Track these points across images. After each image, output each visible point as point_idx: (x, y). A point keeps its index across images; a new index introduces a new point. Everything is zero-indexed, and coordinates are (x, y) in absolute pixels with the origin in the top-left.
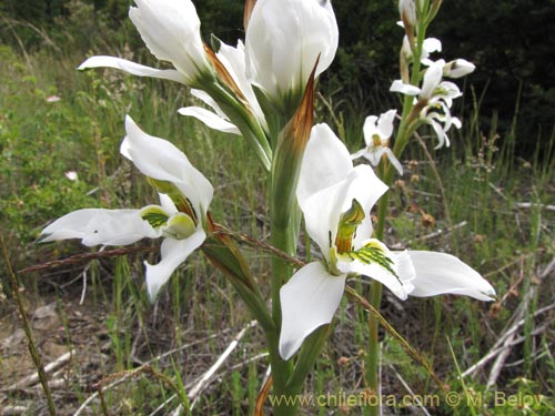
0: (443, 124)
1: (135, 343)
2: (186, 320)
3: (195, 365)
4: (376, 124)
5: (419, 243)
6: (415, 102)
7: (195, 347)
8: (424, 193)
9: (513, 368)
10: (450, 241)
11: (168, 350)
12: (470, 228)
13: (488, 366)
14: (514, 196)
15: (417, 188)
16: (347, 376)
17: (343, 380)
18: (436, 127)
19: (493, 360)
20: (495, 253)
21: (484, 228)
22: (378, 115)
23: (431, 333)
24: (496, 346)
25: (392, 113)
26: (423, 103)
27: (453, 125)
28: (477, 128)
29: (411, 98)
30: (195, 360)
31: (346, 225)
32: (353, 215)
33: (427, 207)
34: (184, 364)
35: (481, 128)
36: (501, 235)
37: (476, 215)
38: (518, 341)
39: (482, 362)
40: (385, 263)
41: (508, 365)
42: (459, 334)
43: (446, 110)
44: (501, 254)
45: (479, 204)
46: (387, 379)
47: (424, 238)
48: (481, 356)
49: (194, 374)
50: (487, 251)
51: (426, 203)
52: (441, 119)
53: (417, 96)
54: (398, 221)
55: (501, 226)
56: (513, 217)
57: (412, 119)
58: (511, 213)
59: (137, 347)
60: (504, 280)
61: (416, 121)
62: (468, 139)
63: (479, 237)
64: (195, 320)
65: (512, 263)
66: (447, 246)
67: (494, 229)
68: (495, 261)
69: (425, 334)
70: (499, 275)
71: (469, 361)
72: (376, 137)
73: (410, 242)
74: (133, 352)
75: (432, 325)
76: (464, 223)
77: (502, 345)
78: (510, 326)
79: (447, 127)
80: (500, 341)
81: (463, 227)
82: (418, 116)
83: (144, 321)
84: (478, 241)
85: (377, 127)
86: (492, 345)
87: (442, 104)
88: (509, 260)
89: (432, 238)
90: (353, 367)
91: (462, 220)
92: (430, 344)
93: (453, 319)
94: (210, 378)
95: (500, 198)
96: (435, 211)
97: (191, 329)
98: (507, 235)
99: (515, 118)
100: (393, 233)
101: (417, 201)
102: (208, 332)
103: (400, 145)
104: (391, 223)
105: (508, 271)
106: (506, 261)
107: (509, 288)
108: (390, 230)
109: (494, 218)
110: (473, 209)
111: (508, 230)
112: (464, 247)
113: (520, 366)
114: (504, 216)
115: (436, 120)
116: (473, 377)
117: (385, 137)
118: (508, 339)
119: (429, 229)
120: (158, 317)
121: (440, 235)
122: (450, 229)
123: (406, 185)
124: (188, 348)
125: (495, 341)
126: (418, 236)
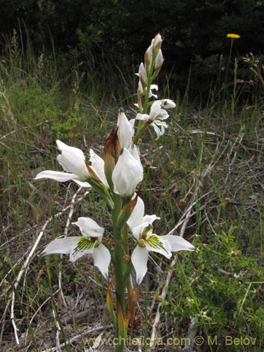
13: (179, 228)
24: (182, 218)
38: (193, 214)
39: (176, 227)
41: (188, 227)
52: (159, 124)
60: (185, 183)
77: (185, 217)
78: (189, 206)
80: (184, 215)
94: (32, 255)
113: (194, 226)
115: (156, 124)
118: (188, 214)
125: (181, 214)
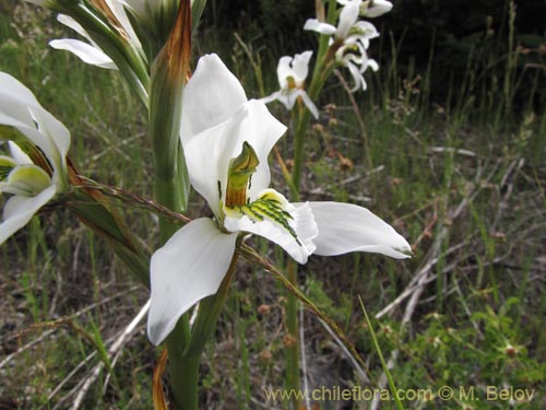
0: (359, 66)
1: (55, 300)
2: (107, 272)
3: (118, 318)
4: (291, 65)
5: (338, 187)
6: (331, 42)
7: (117, 300)
8: (343, 139)
9: (426, 305)
10: (368, 185)
11: (90, 304)
12: (387, 172)
13: (404, 304)
14: (429, 140)
15: (335, 134)
16: (270, 320)
17: (267, 324)
18: (353, 69)
19: (409, 297)
20: (411, 196)
21: (401, 172)
22: (293, 56)
23: (351, 275)
24: (411, 284)
25: (308, 54)
26: (339, 43)
27: (370, 68)
28: (395, 74)
29: (327, 37)
30: (118, 313)
31: (237, 174)
32: (245, 162)
33: (346, 152)
34: (106, 318)
35: (398, 74)
36: (416, 179)
37: (393, 159)
38: (431, 279)
39: (398, 301)
40: (282, 219)
41: (422, 302)
42: (377, 275)
43: (362, 51)
44: (417, 196)
45: (396, 149)
46: (309, 321)
47: (343, 182)
48: (398, 295)
49: (117, 327)
50: (403, 193)
51: (345, 148)
52: (358, 61)
53: (333, 36)
54: (317, 166)
55: (416, 170)
56: (428, 161)
57: (328, 60)
58: (426, 157)
59: (57, 303)
60: (419, 222)
61: (332, 62)
62: (386, 85)
63: (397, 180)
64: (116, 272)
65: (426, 206)
66: (366, 190)
67: (410, 172)
68: (411, 204)
69: (345, 276)
70: (415, 217)
71: (387, 301)
72: (290, 79)
73: (329, 187)
74: (53, 308)
75: (352, 267)
76: (381, 168)
77: (416, 283)
78: (424, 265)
79: (364, 69)
80: (415, 279)
81: (381, 171)
82: (334, 57)
83: (63, 276)
84: (395, 184)
85: (292, 69)
86: (407, 284)
87: (359, 44)
88: (424, 203)
89: (351, 183)
90: (276, 311)
91: (379, 164)
92: (350, 286)
93: (371, 261)
94: (133, 331)
95: (416, 143)
96: (353, 156)
97: (113, 281)
98: (422, 179)
99: (429, 66)
100: (314, 178)
101: (337, 146)
102: (130, 283)
103: (316, 88)
104: (310, 168)
105: (423, 214)
106: (421, 204)
107: (423, 230)
108: (310, 176)
109: (410, 162)
110: (390, 154)
111: (423, 173)
112: (382, 191)
113: (433, 302)
114: (419, 161)
115: (352, 62)
116: (389, 315)
117: (300, 79)
118: (422, 278)
119: (348, 173)
120: (78, 271)
121: (358, 180)
122: (368, 173)
123: (324, 130)
124: (111, 301)
125: (410, 279)
126: (337, 181)
